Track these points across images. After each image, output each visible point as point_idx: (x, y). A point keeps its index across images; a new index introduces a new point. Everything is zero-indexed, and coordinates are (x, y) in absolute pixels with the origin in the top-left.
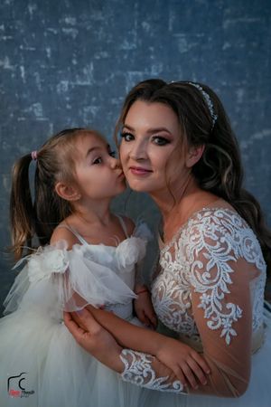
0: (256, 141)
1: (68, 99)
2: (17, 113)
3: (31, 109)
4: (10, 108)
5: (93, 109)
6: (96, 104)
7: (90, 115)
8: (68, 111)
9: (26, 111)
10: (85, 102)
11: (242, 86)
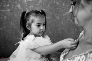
0: (67, 14)
1: (26, 4)
2: (14, 7)
3: (17, 6)
4: (12, 5)
5: (32, 6)
6: (33, 5)
7: (31, 8)
8: (26, 7)
9: (16, 6)
10: (30, 5)
11: (64, 3)
